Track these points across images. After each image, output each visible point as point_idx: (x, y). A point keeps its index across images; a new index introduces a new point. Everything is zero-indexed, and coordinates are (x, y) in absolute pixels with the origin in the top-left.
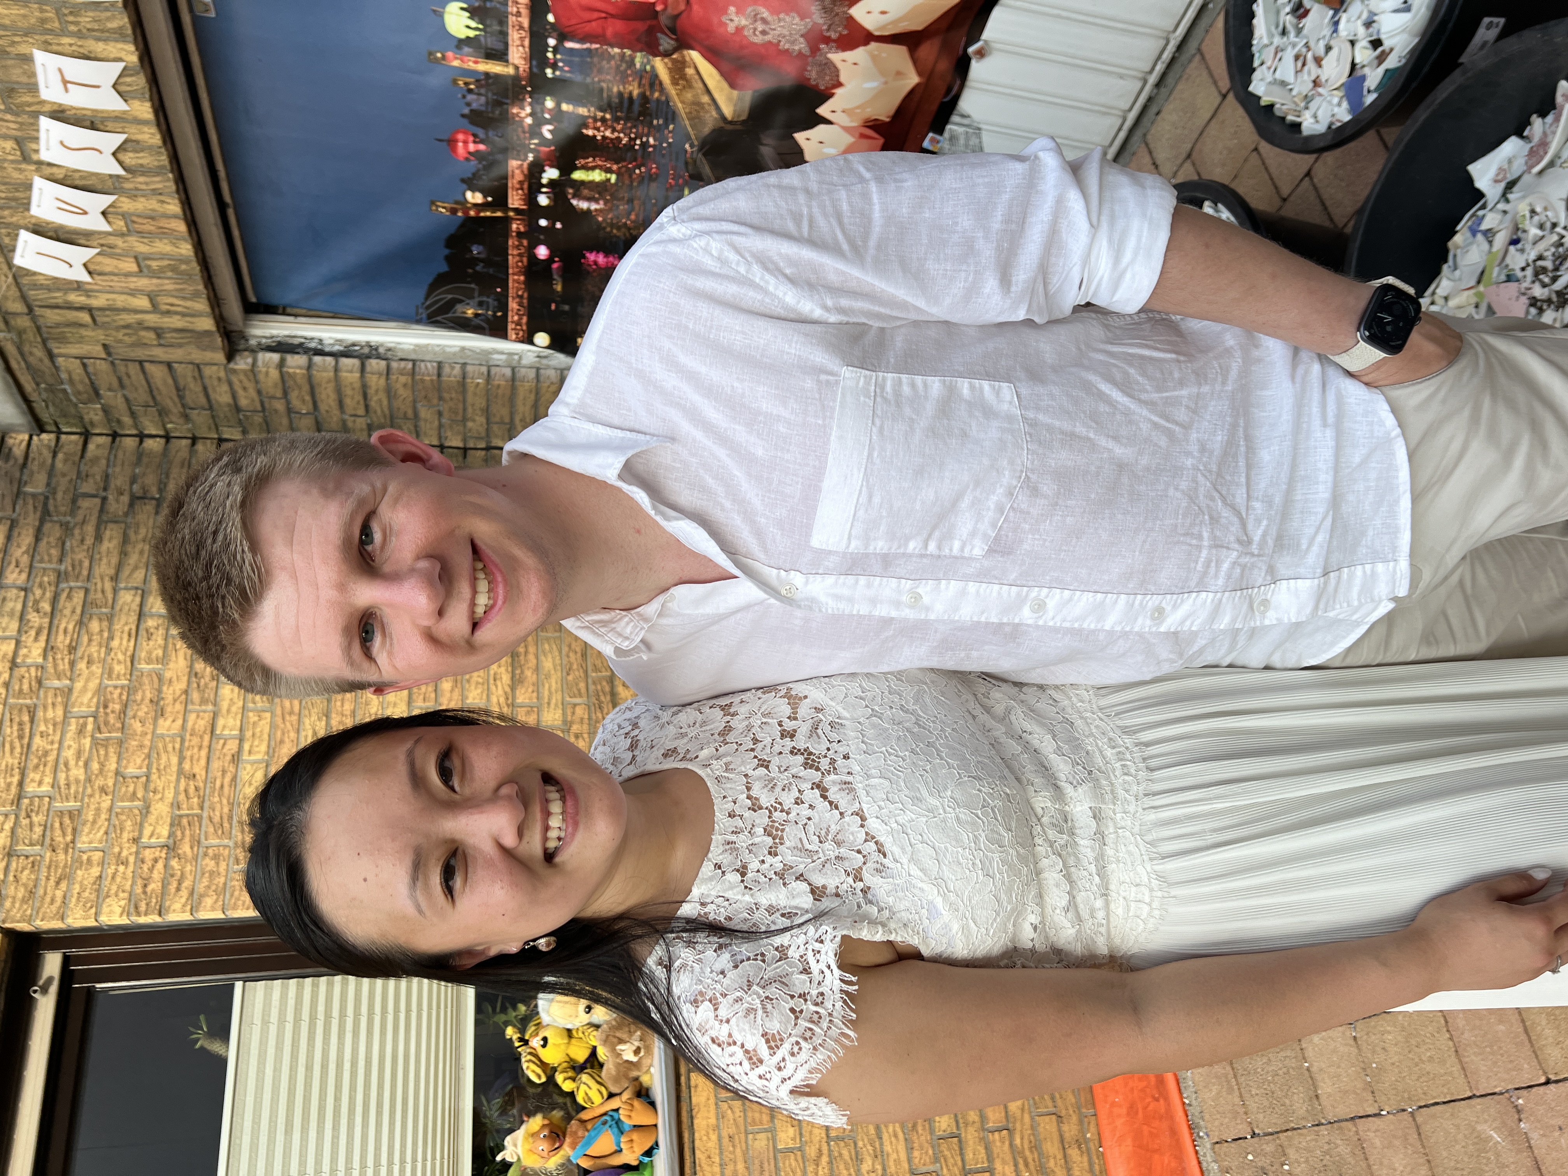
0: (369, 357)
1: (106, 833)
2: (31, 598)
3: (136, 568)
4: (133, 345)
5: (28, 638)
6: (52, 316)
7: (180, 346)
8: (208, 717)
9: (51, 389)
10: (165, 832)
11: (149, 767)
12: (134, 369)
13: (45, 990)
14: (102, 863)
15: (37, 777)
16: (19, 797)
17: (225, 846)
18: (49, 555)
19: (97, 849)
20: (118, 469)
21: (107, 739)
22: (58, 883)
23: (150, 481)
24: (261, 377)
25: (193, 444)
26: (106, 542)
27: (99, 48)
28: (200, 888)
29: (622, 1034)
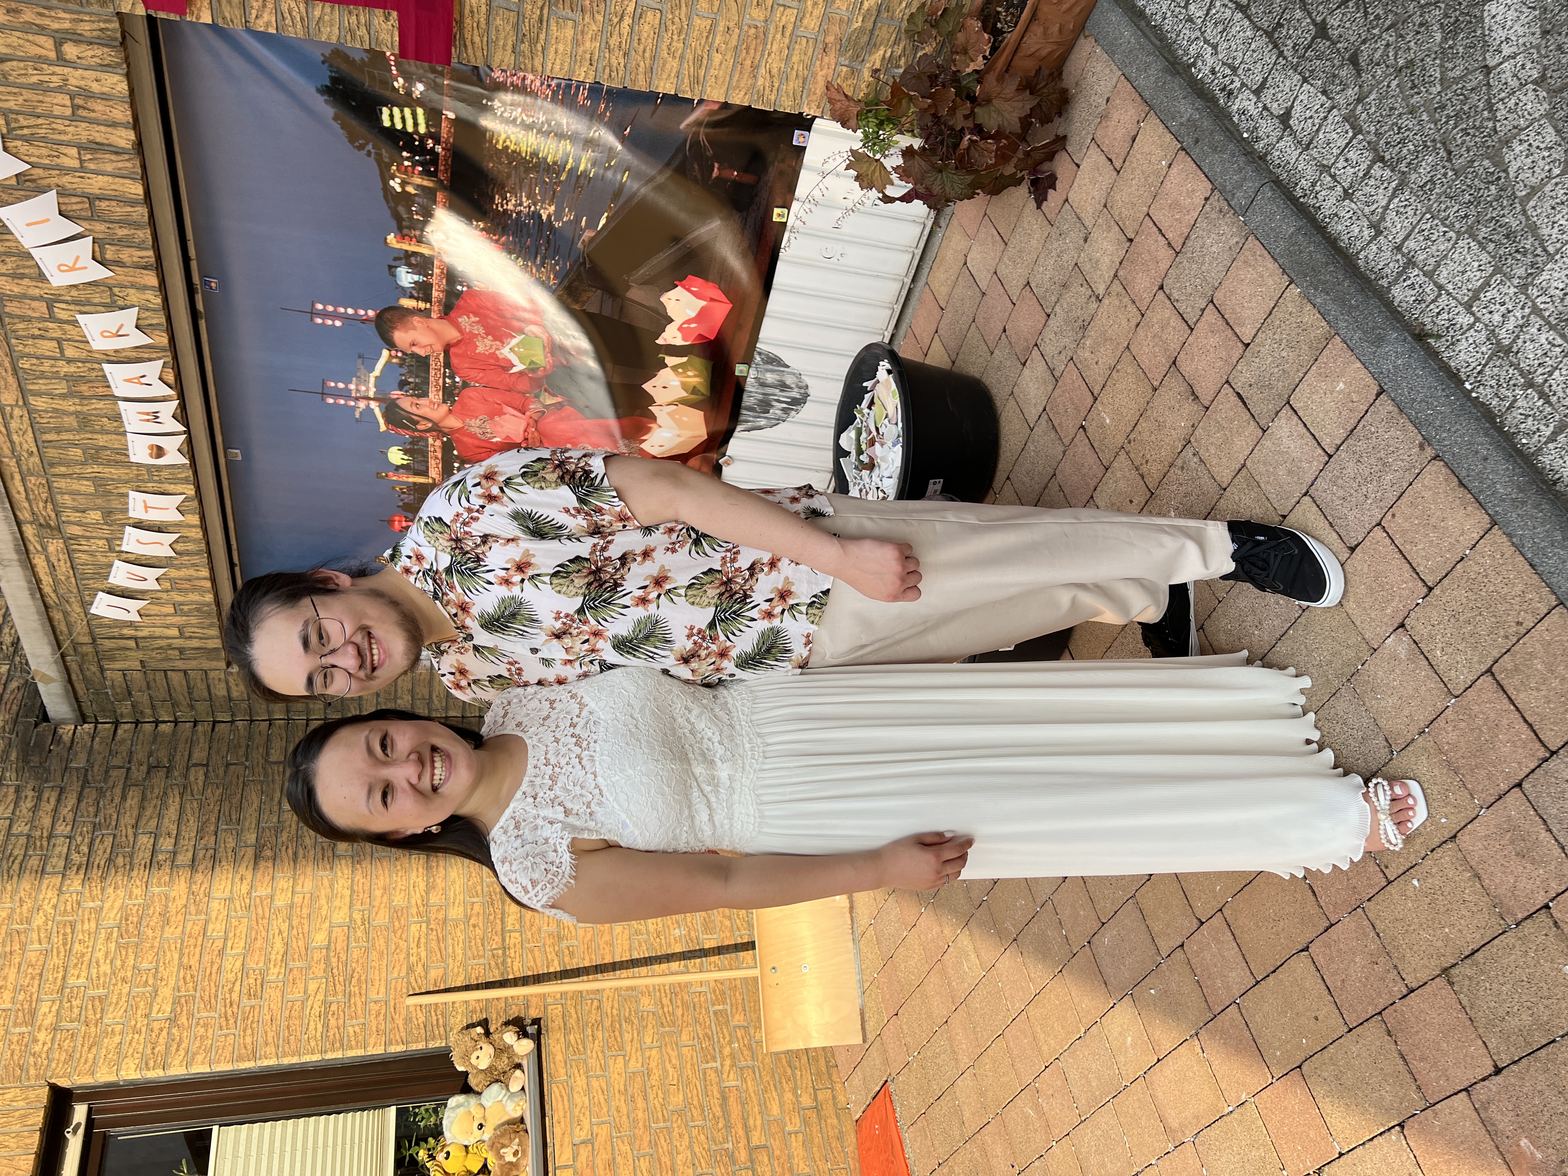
1: (125, 1011)
2: (74, 843)
3: (151, 818)
4: (162, 660)
5: (71, 873)
6: (108, 644)
7: (195, 658)
8: (201, 924)
9: (97, 693)
10: (169, 1009)
11: (157, 962)
12: (159, 676)
13: (75, 1131)
14: (122, 1033)
15: (76, 973)
16: (63, 988)
17: (212, 1018)
18: (88, 812)
19: (118, 1024)
20: (139, 747)
21: (127, 943)
22: (90, 1049)
23: (163, 754)
25: (195, 726)
26: (129, 801)
27: (171, 488)
28: (193, 1048)
29: (506, 1141)
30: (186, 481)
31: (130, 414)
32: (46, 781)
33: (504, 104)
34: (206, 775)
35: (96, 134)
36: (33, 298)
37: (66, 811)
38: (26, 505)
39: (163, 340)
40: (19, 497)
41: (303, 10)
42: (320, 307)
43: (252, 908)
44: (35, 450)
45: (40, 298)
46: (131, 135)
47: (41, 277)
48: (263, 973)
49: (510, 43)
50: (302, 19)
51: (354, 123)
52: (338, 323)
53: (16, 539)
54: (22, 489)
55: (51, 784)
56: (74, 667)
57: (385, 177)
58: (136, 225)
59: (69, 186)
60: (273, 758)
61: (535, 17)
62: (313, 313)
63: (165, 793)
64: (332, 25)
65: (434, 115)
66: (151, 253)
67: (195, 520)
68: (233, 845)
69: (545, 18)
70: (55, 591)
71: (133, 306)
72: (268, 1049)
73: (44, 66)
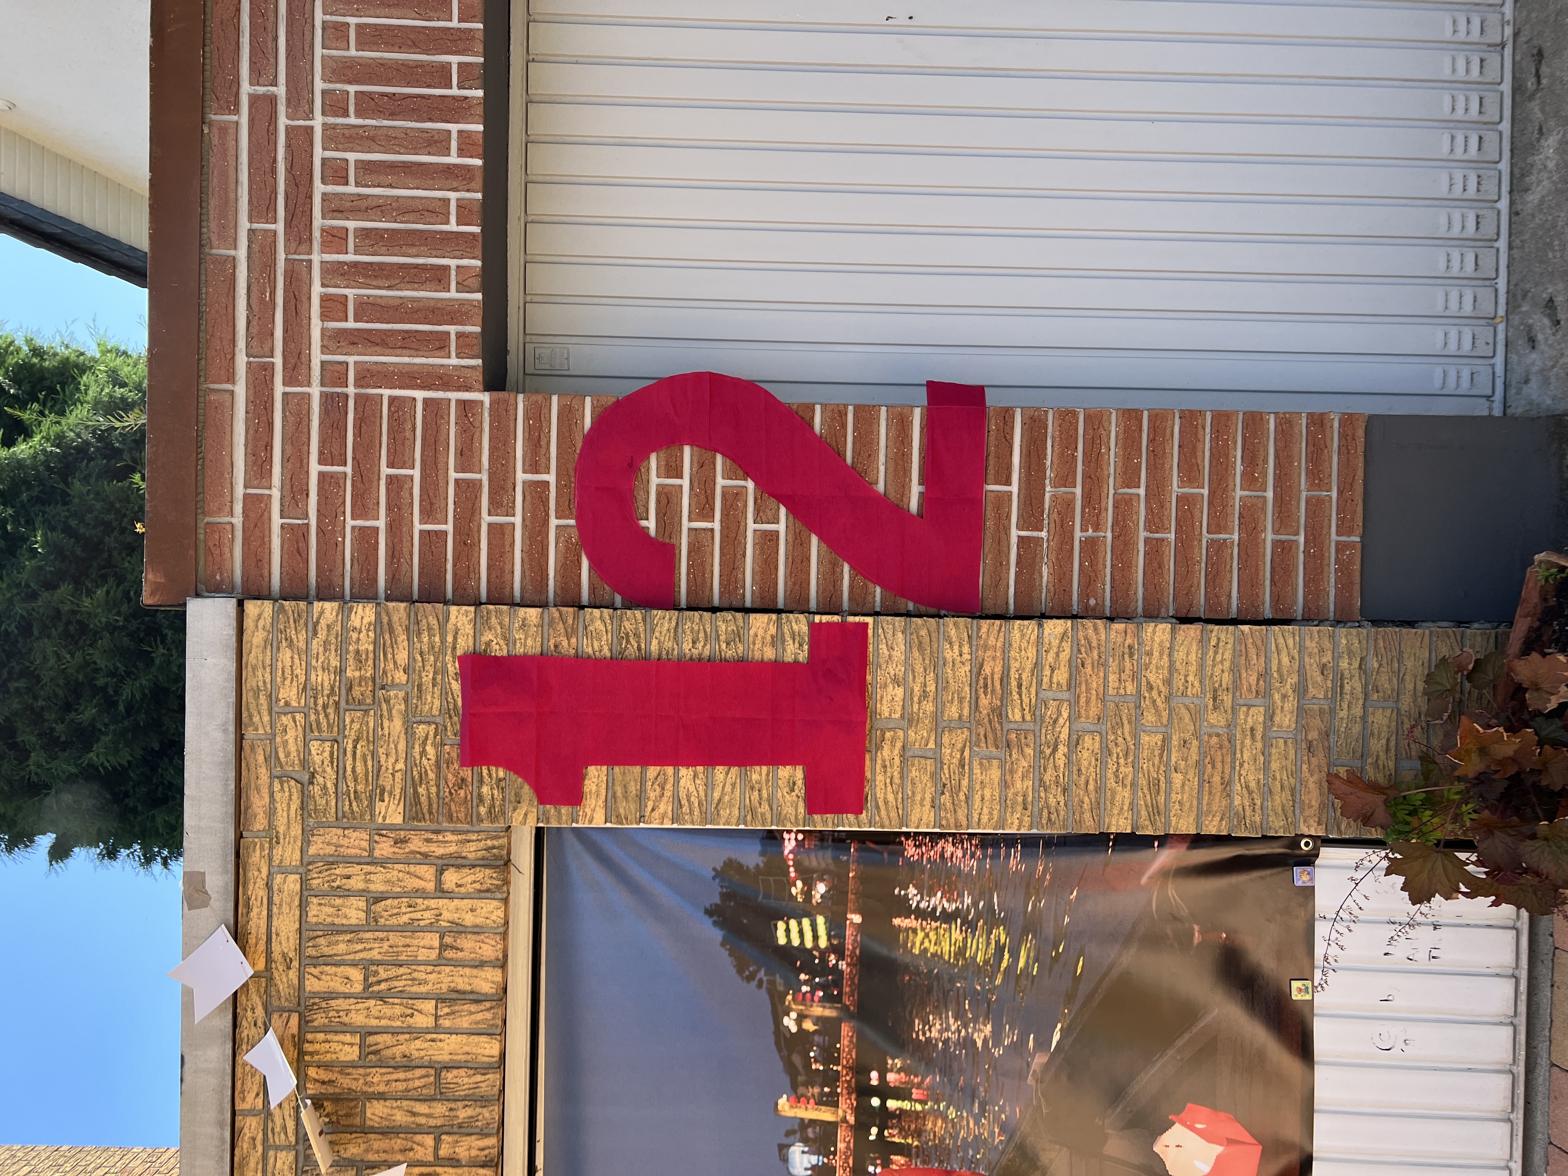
35: (460, 980)
41: (702, 792)
46: (497, 976)
49: (928, 797)
50: (700, 804)
57: (779, 1011)
58: (482, 1101)
59: (416, 1054)
61: (956, 761)
64: (731, 807)
65: (837, 922)
66: (493, 1142)
69: (967, 761)
73: (419, 901)
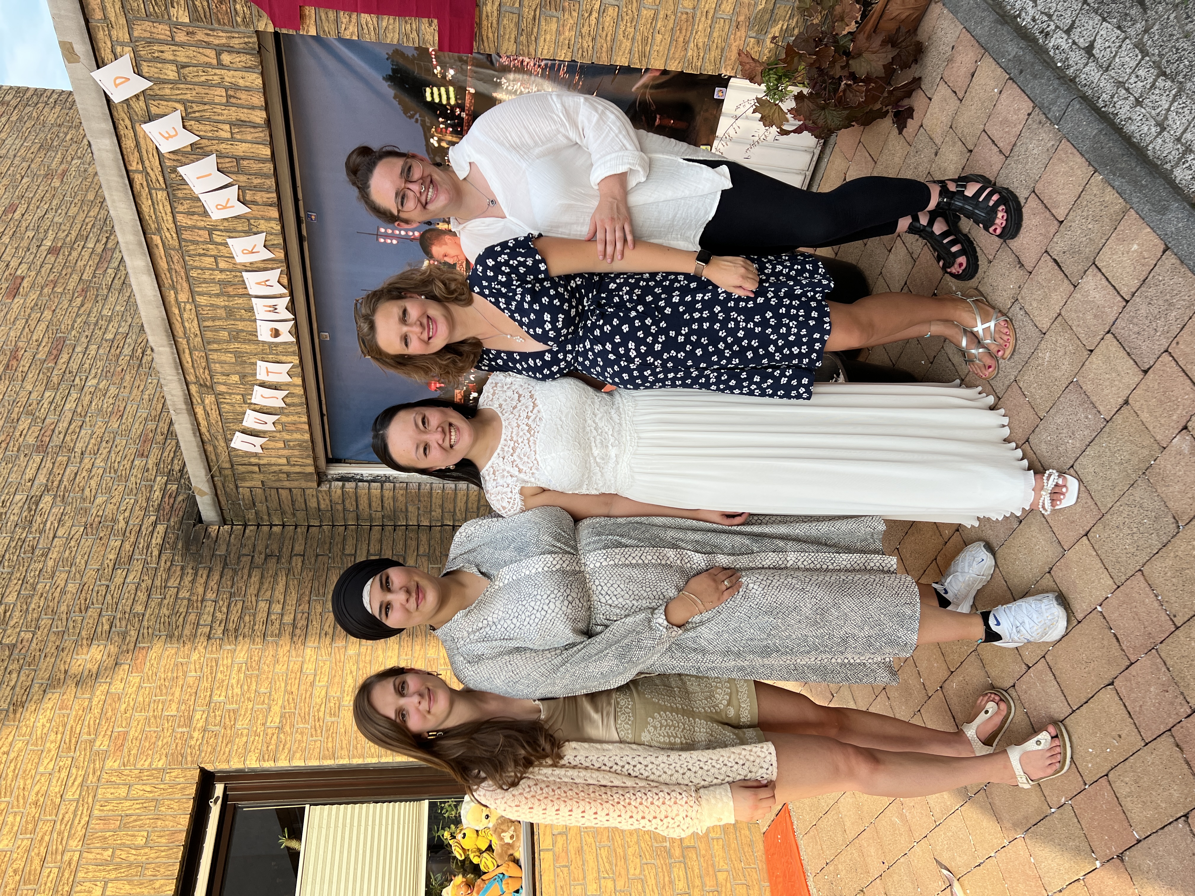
0: (385, 482)
1: (250, 720)
2: (218, 605)
3: (267, 590)
4: (276, 481)
5: (216, 625)
6: (242, 469)
7: (297, 480)
8: (299, 663)
9: (233, 504)
10: (278, 721)
11: (271, 688)
12: (274, 492)
13: (216, 802)
14: (247, 735)
15: (219, 693)
16: (210, 702)
17: (306, 728)
18: (227, 584)
19: (245, 728)
20: (260, 542)
21: (252, 675)
22: (227, 744)
23: (275, 547)
24: (333, 494)
25: (296, 528)
26: (253, 578)
27: (284, 359)
28: (294, 748)
29: (504, 827)
30: (293, 353)
31: (260, 307)
32: (200, 563)
33: (508, 80)
34: (303, 562)
35: (242, 115)
36: (200, 229)
37: (213, 584)
38: (192, 371)
39: (281, 255)
40: (188, 365)
41: (375, 23)
42: (382, 230)
43: (333, 654)
44: (198, 333)
45: (204, 228)
46: (264, 114)
47: (205, 214)
48: (340, 700)
49: (513, 36)
50: (374, 28)
51: (407, 99)
52: (395, 242)
53: (185, 394)
54: (189, 360)
55: (203, 565)
56: (219, 485)
57: (428, 136)
58: (265, 176)
59: (224, 151)
60: (347, 552)
61: (531, 16)
62: (378, 235)
63: (276, 574)
64: (394, 32)
65: (461, 91)
66: (274, 195)
67: (298, 381)
68: (320, 610)
69: (537, 17)
70: (208, 431)
71: (263, 232)
72: (343, 752)
73: (210, 70)
